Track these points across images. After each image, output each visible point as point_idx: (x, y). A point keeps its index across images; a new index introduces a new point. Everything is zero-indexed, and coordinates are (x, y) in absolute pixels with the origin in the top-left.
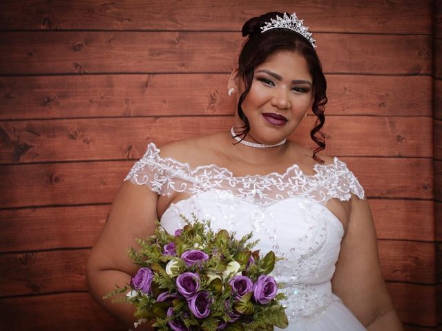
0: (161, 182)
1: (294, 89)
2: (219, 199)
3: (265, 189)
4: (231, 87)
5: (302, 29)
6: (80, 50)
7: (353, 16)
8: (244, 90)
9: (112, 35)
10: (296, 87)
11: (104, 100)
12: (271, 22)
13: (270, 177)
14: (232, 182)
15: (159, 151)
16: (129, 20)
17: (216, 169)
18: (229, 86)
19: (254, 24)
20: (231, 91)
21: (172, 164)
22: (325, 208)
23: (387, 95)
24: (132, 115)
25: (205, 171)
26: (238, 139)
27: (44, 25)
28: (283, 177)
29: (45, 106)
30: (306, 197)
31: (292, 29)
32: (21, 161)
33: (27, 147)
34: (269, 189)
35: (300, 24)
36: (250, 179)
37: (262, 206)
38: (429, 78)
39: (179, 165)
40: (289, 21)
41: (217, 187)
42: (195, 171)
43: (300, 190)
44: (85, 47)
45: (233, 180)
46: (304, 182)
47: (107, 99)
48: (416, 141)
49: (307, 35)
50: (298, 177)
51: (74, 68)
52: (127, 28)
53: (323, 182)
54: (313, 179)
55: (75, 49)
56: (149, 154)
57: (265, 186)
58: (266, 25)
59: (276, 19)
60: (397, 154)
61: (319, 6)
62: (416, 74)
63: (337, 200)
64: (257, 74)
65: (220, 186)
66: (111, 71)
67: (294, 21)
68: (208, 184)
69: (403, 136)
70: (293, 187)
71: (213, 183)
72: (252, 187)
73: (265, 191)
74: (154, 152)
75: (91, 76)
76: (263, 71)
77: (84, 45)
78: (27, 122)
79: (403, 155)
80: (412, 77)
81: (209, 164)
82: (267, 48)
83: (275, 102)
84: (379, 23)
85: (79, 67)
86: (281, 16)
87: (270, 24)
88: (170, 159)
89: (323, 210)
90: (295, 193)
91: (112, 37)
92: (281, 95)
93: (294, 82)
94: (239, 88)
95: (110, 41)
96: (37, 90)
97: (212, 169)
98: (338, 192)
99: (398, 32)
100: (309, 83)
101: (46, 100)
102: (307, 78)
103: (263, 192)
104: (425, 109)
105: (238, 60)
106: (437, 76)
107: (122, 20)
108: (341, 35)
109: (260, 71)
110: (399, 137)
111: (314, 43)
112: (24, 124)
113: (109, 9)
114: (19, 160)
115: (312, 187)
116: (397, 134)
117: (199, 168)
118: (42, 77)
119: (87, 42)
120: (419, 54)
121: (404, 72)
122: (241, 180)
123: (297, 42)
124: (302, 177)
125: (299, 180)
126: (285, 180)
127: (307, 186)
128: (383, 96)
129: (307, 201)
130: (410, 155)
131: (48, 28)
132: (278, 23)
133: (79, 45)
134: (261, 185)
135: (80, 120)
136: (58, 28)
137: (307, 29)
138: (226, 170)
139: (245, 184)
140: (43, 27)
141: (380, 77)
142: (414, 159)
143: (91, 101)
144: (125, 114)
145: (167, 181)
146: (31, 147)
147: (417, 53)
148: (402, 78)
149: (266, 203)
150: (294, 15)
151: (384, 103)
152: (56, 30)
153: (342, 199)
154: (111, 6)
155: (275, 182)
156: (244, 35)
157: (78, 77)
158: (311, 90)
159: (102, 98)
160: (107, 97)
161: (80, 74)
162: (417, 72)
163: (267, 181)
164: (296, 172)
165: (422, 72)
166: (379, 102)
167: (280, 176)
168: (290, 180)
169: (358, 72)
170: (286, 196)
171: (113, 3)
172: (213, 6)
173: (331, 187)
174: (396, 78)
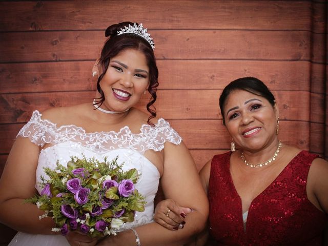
0: (38, 136)
1: (137, 75)
2: (72, 148)
3: (104, 142)
4: (95, 71)
5: (146, 35)
6: (56, 44)
7: (251, 18)
8: (102, 73)
9: (78, 33)
10: (138, 74)
11: (73, 79)
12: (125, 28)
13: (109, 134)
14: (82, 137)
15: (41, 115)
16: (90, 23)
17: (74, 128)
18: (93, 70)
19: (113, 29)
20: (94, 73)
21: (47, 124)
22: (142, 156)
23: (277, 75)
24: (92, 89)
25: (67, 129)
26: (96, 106)
27: (31, 27)
28: (117, 134)
29: (33, 83)
30: (131, 149)
31: (139, 34)
32: (18, 121)
33: (22, 112)
34: (106, 142)
35: (144, 31)
36: (97, 135)
37: (98, 154)
38: (307, 62)
39: (51, 125)
40: (137, 29)
41: (72, 140)
42: (59, 129)
43: (127, 144)
44: (60, 42)
45: (83, 136)
46: (131, 138)
47: (76, 78)
48: (297, 109)
49: (148, 39)
50: (128, 135)
51: (52, 57)
52: (89, 28)
53: (145, 138)
54: (138, 136)
55: (53, 44)
56: (35, 117)
57: (104, 140)
58: (121, 30)
59: (128, 27)
60: (283, 118)
61: (227, 10)
62: (297, 60)
63: (152, 150)
64: (111, 63)
65: (74, 139)
66: (78, 59)
67: (141, 29)
68: (66, 137)
69: (288, 105)
70: (123, 142)
71: (70, 137)
72: (95, 141)
73: (104, 144)
74: (38, 116)
75: (64, 62)
76: (115, 62)
77: (59, 41)
78: (21, 95)
79: (287, 118)
80: (295, 62)
81: (70, 125)
82: (120, 46)
83: (122, 82)
84: (272, 23)
85: (55, 57)
86: (132, 25)
87: (124, 30)
88: (46, 120)
89: (141, 158)
90: (123, 146)
91: (78, 35)
92: (127, 78)
93: (136, 70)
94: (100, 72)
95: (77, 38)
96: (27, 73)
97: (71, 128)
98: (155, 145)
99: (286, 29)
100: (146, 72)
101: (34, 80)
102: (145, 69)
103: (102, 144)
104: (305, 85)
105: (101, 53)
106: (314, 61)
107: (85, 23)
108: (243, 31)
109: (113, 61)
110: (284, 105)
111: (153, 45)
112: (19, 96)
113: (76, 15)
114: (16, 120)
115: (136, 142)
116: (283, 104)
117: (62, 127)
118: (30, 64)
119: (61, 39)
120: (300, 45)
121: (290, 58)
122: (90, 135)
123: (140, 44)
124: (130, 135)
125: (128, 137)
126: (119, 136)
127: (133, 141)
128: (273, 76)
129: (130, 151)
130: (292, 119)
131: (34, 30)
132: (129, 29)
133: (55, 41)
134: (101, 140)
135: (56, 93)
136: (41, 29)
137: (149, 35)
138: (81, 128)
139: (91, 138)
140: (31, 29)
141: (272, 62)
142: (295, 122)
143: (64, 80)
144: (88, 89)
145: (42, 136)
146: (25, 111)
147: (298, 44)
148: (288, 62)
149: (102, 152)
150: (141, 25)
151: (274, 81)
152: (40, 31)
153: (157, 150)
154: (78, 13)
155: (112, 137)
156: (107, 36)
157: (55, 63)
158: (148, 77)
159: (72, 78)
160: (75, 77)
161: (56, 61)
162: (298, 58)
163: (107, 137)
164: (126, 131)
165: (302, 58)
166: (270, 80)
167: (116, 133)
168: (122, 137)
169: (255, 58)
170: (117, 147)
171: (79, 11)
172: (150, 12)
173: (149, 141)
174: (283, 62)
